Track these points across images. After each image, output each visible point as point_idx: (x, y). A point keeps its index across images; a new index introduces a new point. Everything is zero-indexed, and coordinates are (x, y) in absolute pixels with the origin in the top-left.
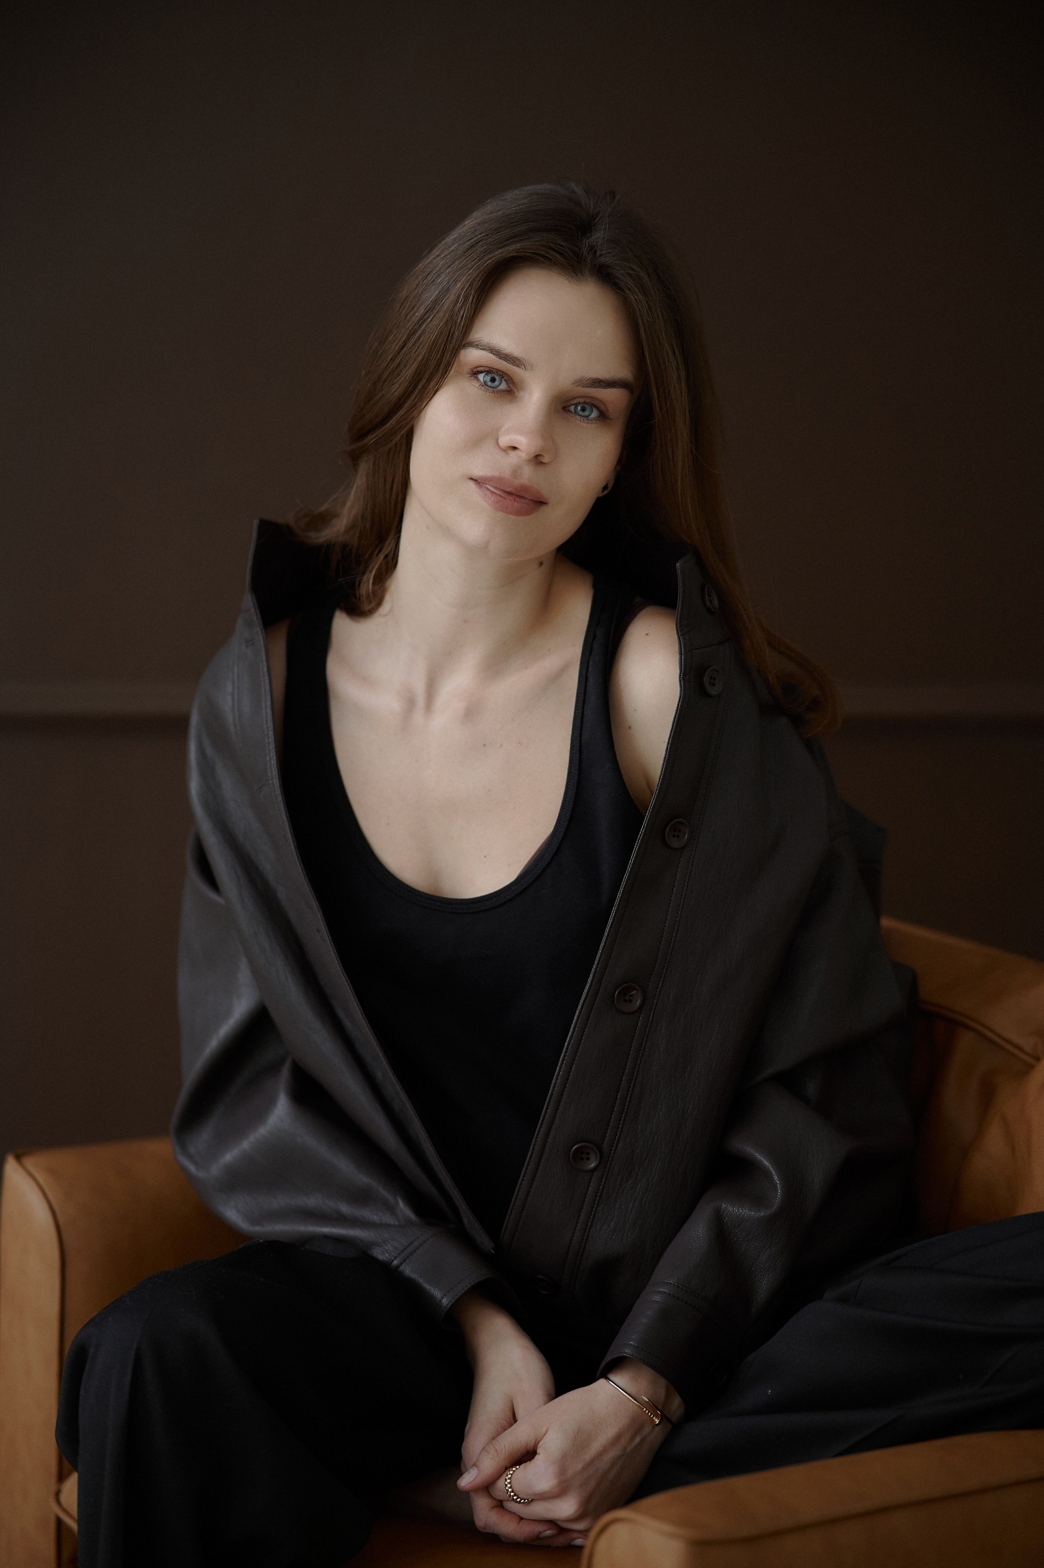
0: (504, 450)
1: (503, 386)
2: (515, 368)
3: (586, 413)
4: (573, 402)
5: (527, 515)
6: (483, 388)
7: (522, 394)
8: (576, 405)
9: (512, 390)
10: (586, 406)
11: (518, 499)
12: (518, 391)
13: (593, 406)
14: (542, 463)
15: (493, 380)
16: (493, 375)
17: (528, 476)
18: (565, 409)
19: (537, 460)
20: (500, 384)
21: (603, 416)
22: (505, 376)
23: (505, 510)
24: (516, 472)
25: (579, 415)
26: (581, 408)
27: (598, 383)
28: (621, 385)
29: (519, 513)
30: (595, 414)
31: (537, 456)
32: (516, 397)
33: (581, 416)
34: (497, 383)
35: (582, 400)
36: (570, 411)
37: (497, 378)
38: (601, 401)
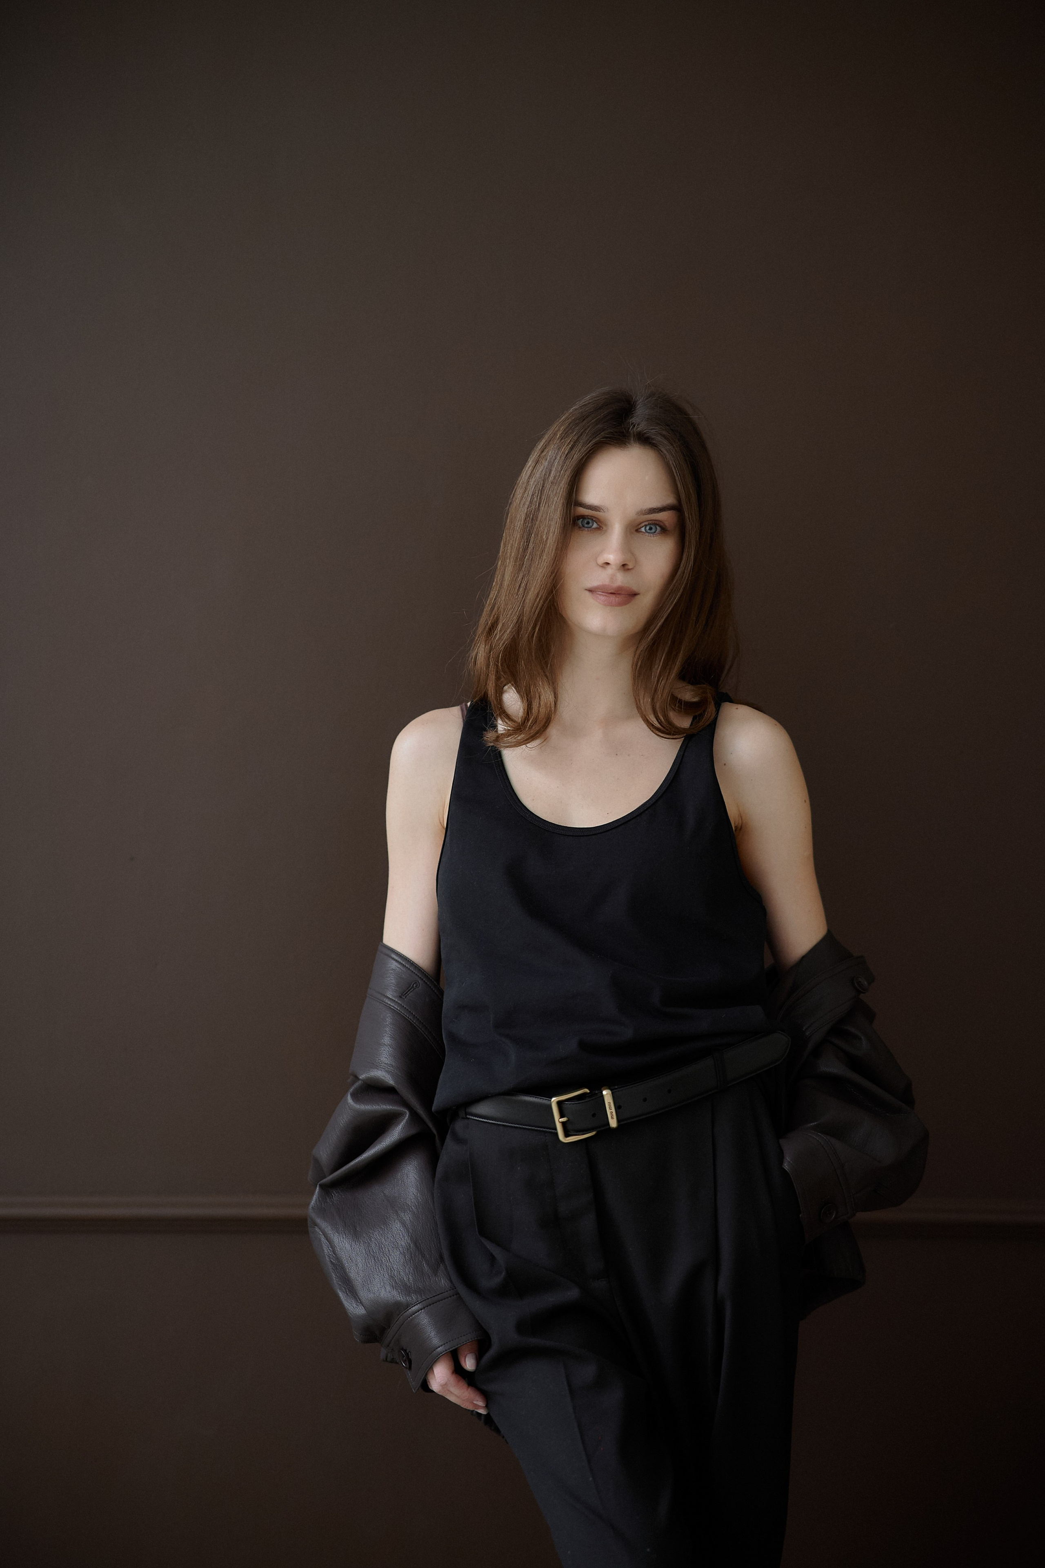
0: (602, 566)
1: (595, 525)
2: (597, 513)
3: (653, 531)
4: (643, 524)
5: (626, 604)
7: (608, 528)
8: (645, 527)
9: (600, 527)
10: (652, 526)
11: (617, 596)
12: (605, 527)
13: (655, 524)
14: (628, 569)
15: (588, 523)
16: (587, 520)
17: (621, 579)
18: (637, 531)
19: (624, 567)
20: (593, 525)
21: (664, 530)
22: (594, 519)
23: (611, 605)
24: (612, 578)
26: (648, 528)
28: (668, 509)
29: (621, 604)
30: (658, 530)
31: (624, 565)
32: (604, 531)
33: (649, 533)
34: (591, 524)
35: (647, 523)
37: (590, 521)
38: (660, 521)
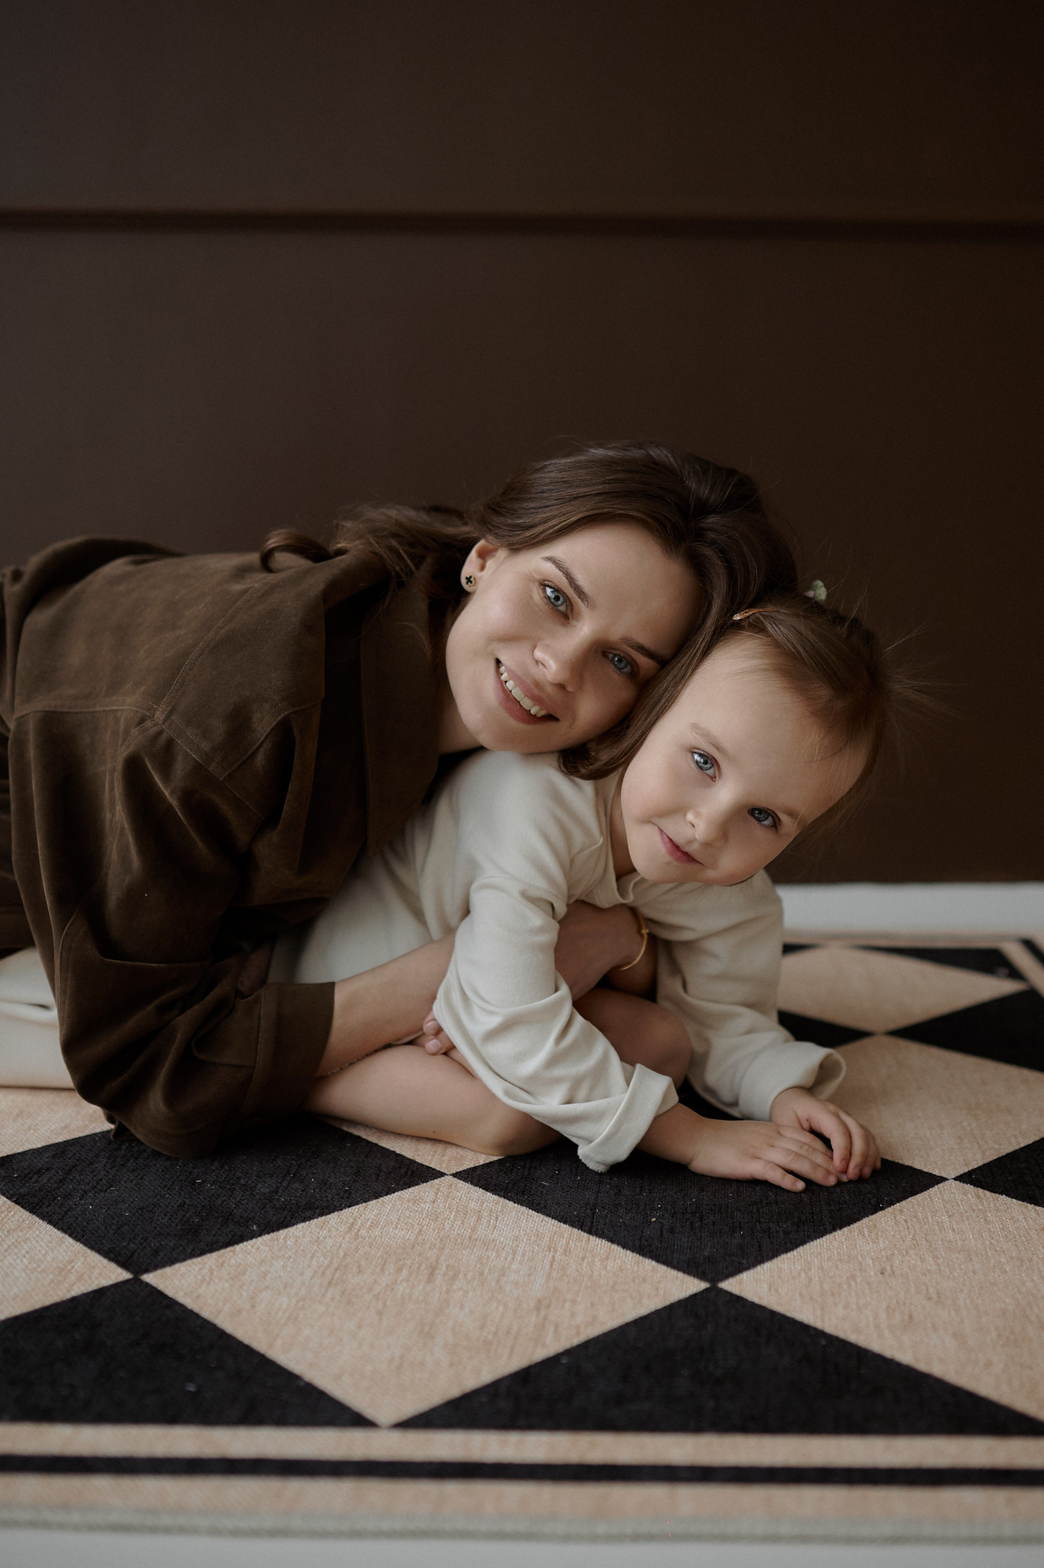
1: (563, 609)
2: (579, 600)
3: (620, 666)
4: (613, 652)
6: (545, 600)
7: (574, 623)
8: (615, 655)
9: (568, 616)
10: (623, 660)
12: (573, 618)
15: (557, 598)
16: (559, 594)
20: (561, 605)
22: (568, 601)
25: (614, 664)
26: (618, 659)
27: (641, 649)
28: (658, 660)
30: (628, 669)
32: (568, 623)
34: (559, 603)
35: (622, 654)
36: (607, 657)
37: (561, 599)
